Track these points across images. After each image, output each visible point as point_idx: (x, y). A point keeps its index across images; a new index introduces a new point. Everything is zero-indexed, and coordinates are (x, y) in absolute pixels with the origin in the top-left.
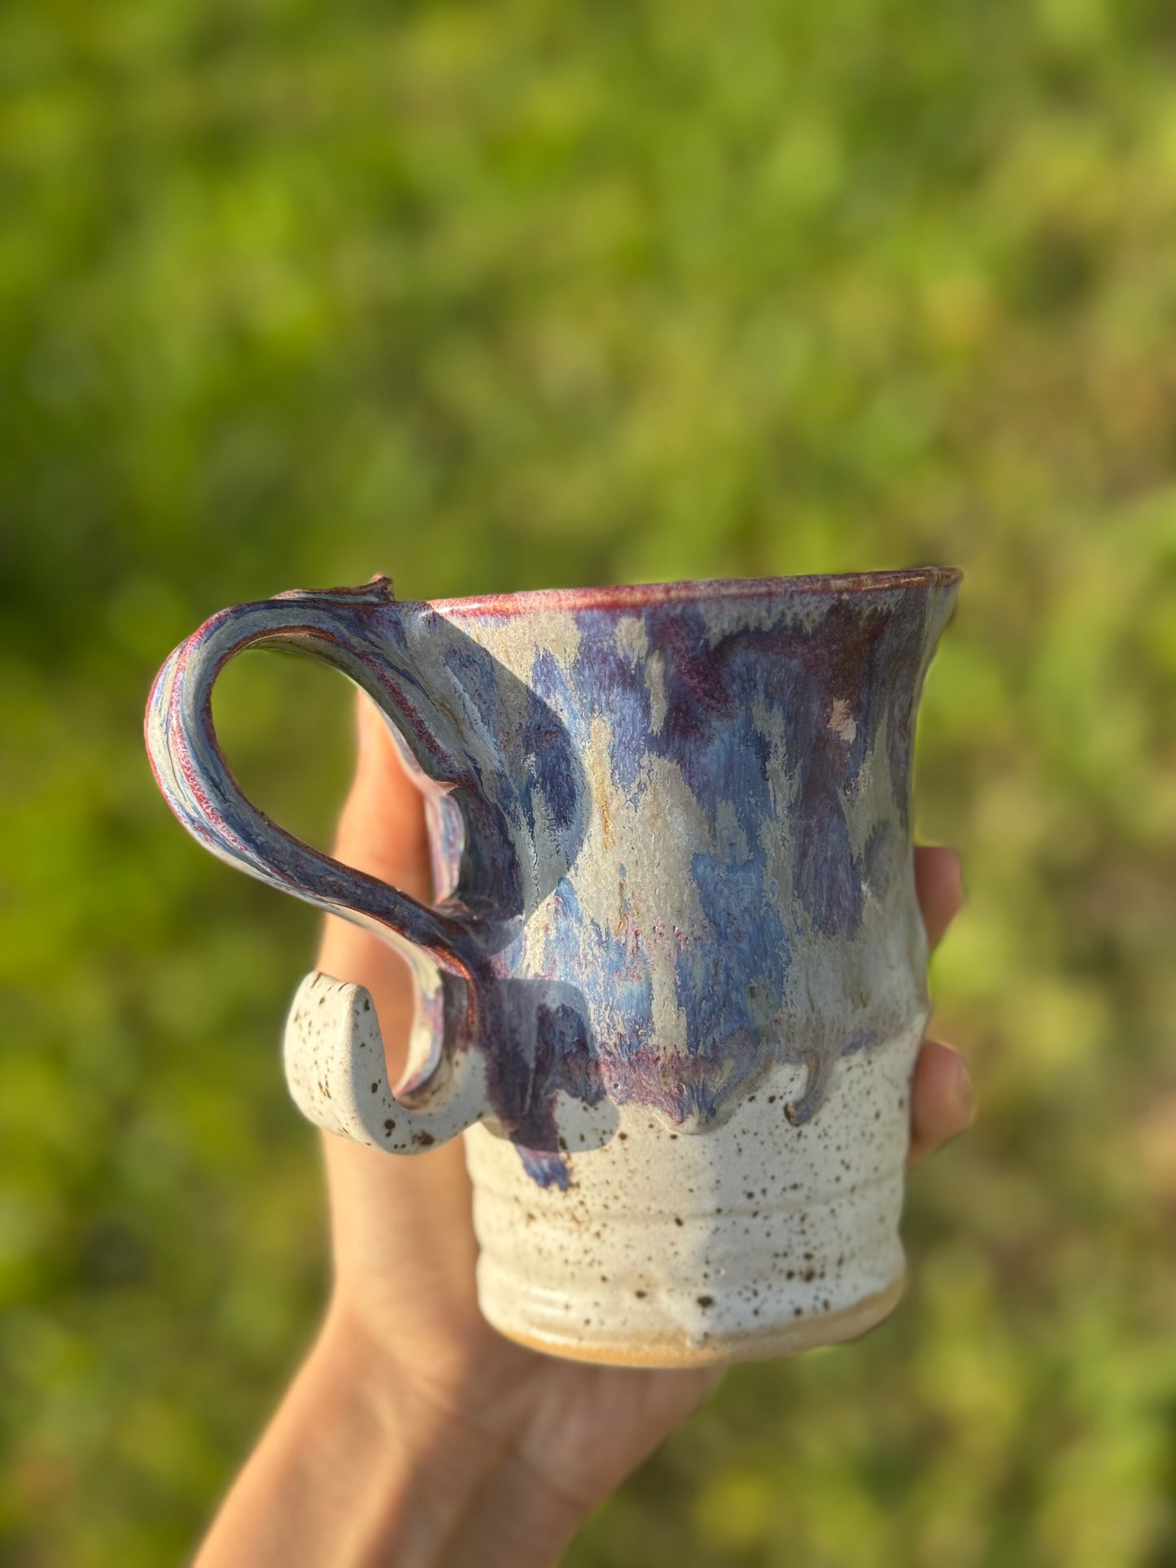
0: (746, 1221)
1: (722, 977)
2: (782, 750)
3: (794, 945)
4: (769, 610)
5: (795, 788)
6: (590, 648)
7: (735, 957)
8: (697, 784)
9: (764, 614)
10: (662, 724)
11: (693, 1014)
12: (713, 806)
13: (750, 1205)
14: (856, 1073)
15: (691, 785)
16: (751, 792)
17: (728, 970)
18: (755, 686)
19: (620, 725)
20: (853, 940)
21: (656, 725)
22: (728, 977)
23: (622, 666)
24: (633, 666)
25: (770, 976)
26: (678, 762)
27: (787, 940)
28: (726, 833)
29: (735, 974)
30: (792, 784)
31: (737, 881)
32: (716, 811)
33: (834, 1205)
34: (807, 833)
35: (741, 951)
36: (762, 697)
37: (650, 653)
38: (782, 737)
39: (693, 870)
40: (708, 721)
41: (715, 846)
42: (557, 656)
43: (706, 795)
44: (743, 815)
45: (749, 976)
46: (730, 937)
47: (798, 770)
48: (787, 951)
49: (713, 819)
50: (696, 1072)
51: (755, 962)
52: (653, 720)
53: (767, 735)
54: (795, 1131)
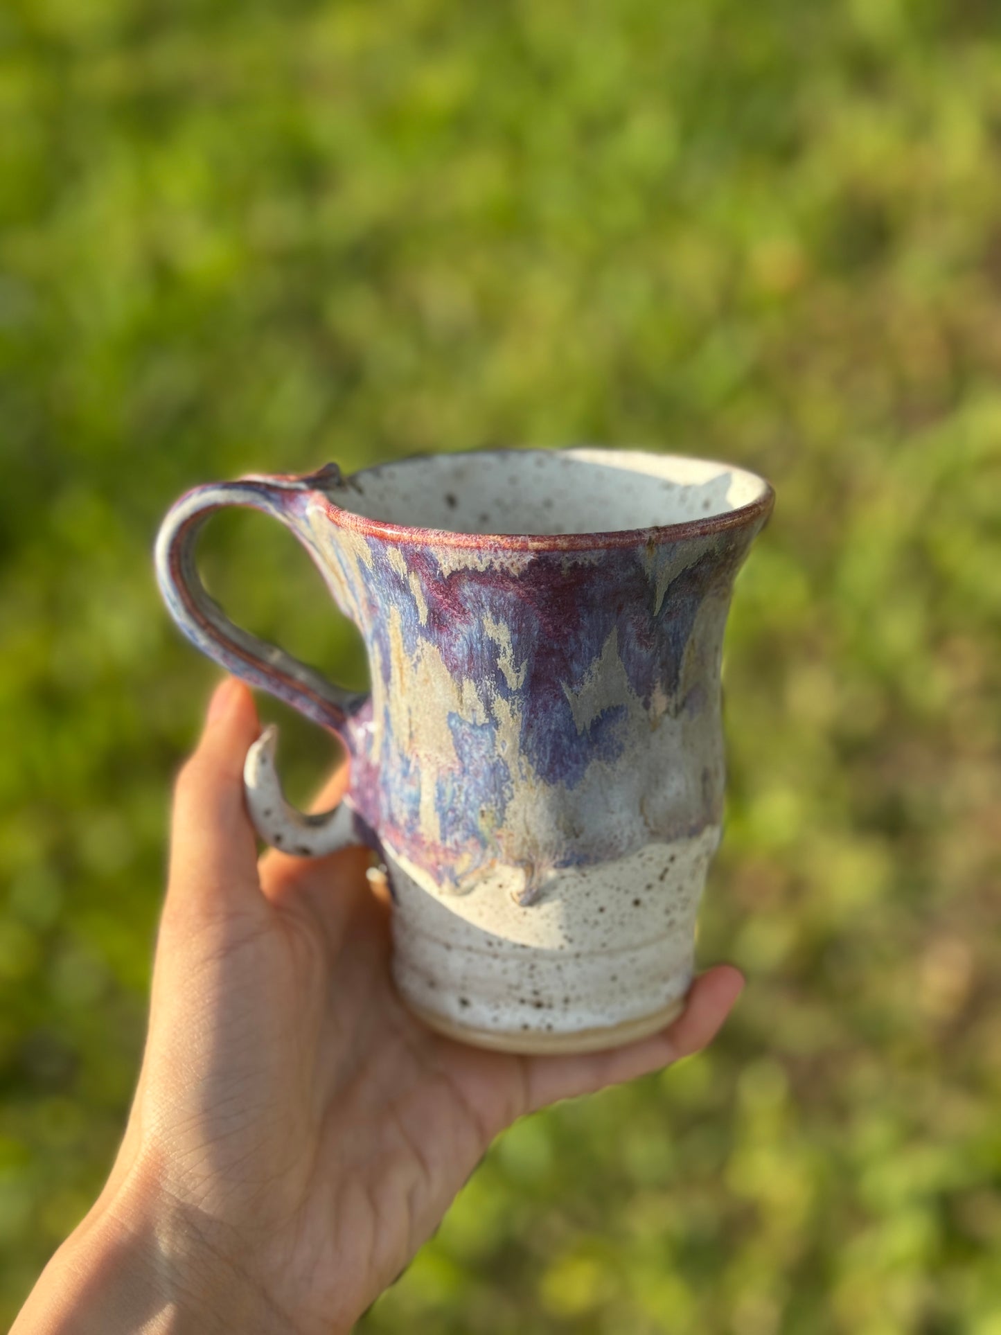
0: (489, 960)
1: (463, 798)
2: (509, 652)
3: (517, 786)
4: (480, 558)
5: (522, 679)
6: (378, 562)
7: (473, 787)
8: (450, 665)
9: (476, 560)
10: (426, 620)
11: (443, 817)
12: (461, 681)
13: (490, 950)
14: (569, 881)
15: (446, 664)
16: (487, 677)
17: (467, 795)
18: (483, 606)
19: (404, 614)
20: (572, 789)
21: (423, 621)
22: (467, 799)
23: (396, 576)
24: (402, 579)
25: (496, 805)
26: (438, 647)
27: (512, 783)
28: (469, 702)
29: (472, 798)
30: (518, 677)
31: (477, 736)
32: (463, 685)
33: (562, 963)
34: (533, 710)
35: (477, 784)
36: (489, 615)
37: (409, 572)
38: (509, 643)
39: (449, 722)
40: (454, 624)
41: (462, 709)
42: (364, 560)
43: (456, 673)
44: (481, 692)
45: (481, 802)
46: (471, 773)
47: (523, 666)
48: (511, 790)
49: (461, 690)
50: (447, 857)
51: (486, 794)
52: (420, 616)
53: (497, 640)
54: (522, 910)
